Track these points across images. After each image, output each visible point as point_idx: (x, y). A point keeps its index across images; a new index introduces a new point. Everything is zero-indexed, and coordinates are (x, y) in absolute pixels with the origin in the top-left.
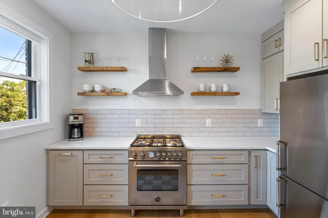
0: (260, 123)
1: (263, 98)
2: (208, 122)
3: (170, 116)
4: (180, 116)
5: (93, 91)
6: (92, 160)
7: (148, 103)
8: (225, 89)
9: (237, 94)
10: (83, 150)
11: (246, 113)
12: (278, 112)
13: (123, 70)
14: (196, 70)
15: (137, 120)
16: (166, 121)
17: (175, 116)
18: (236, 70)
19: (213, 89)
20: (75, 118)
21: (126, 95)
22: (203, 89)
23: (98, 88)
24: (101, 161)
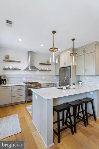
0: (55, 78)
1: (56, 72)
2: (44, 78)
4: (36, 76)
5: (9, 68)
6: (14, 89)
7: (27, 73)
8: (48, 69)
9: (50, 71)
10: (11, 86)
11: (52, 76)
12: (59, 75)
13: (20, 62)
14: (41, 64)
15: (23, 78)
16: (33, 78)
18: (50, 65)
19: (45, 69)
20: (4, 77)
21: (20, 70)
22: (42, 69)
23: (11, 67)
24: (18, 89)
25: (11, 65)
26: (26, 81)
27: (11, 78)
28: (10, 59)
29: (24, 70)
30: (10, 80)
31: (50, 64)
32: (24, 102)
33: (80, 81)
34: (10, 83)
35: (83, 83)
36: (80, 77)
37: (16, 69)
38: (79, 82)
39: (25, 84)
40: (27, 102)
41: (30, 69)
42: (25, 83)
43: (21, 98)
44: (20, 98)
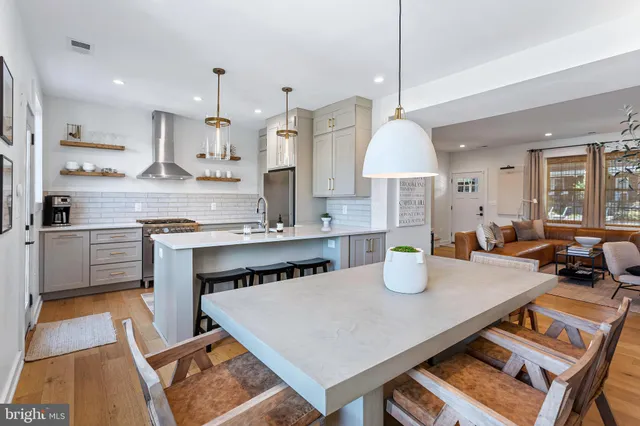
2: (213, 206)
3: (175, 200)
4: (186, 200)
5: (81, 170)
6: (101, 240)
7: (151, 187)
8: (229, 176)
9: (239, 180)
10: (90, 230)
11: (246, 197)
13: (122, 148)
15: (137, 205)
16: (171, 205)
17: (180, 200)
18: (237, 159)
19: (218, 175)
20: (62, 200)
21: (123, 176)
22: (208, 174)
23: (88, 167)
24: (112, 240)
25: (90, 161)
26: (145, 215)
27: (91, 205)
28: (85, 138)
29: (138, 177)
30: (87, 210)
31: (239, 159)
32: (139, 285)
33: (326, 215)
34: (86, 221)
35: (334, 222)
36: (328, 202)
37: (105, 174)
38: (323, 219)
39: (141, 225)
40: (146, 285)
41: (163, 174)
42: (141, 222)
43: (125, 270)
44: (121, 271)
